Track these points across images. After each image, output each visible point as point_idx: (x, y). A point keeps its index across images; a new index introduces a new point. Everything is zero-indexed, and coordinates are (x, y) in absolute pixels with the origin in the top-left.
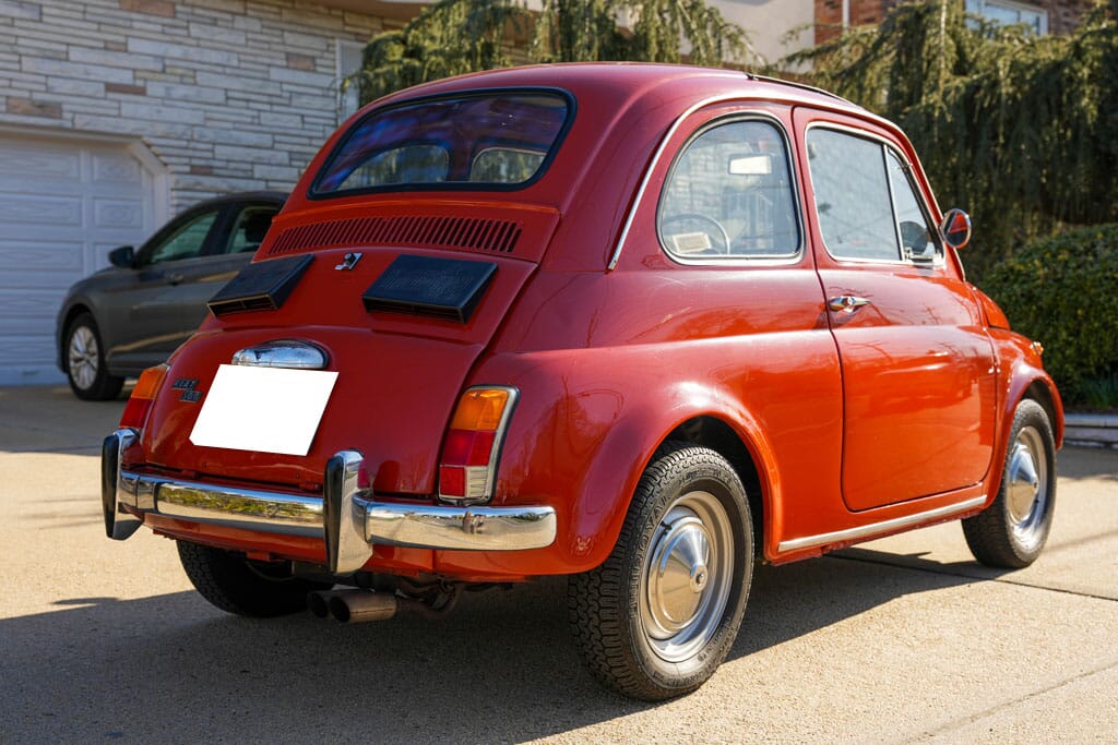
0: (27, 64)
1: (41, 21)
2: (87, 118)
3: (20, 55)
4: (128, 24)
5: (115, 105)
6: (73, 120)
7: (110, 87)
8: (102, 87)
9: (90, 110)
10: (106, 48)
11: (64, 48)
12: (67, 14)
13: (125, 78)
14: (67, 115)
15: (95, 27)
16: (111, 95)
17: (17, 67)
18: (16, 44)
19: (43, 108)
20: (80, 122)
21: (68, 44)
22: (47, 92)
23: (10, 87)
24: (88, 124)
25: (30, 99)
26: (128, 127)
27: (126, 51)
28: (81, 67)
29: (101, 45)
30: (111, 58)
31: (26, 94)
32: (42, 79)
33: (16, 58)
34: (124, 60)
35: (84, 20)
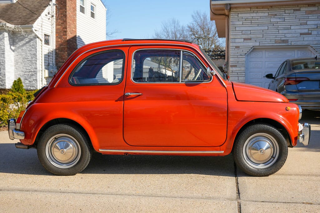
0: (280, 32)
1: (284, 21)
2: (295, 42)
3: (279, 30)
4: (308, 18)
5: (303, 38)
6: (291, 43)
7: (301, 34)
8: (299, 34)
9: (296, 40)
10: (301, 25)
11: (290, 26)
12: (291, 18)
13: (306, 31)
14: (289, 42)
15: (298, 20)
16: (301, 36)
17: (278, 33)
18: (278, 28)
19: (283, 41)
20: (293, 43)
21: (291, 25)
22: (285, 37)
23: (276, 37)
24: (295, 44)
25: (281, 40)
26: (306, 43)
27: (307, 24)
28: (294, 30)
29: (300, 24)
30: (302, 27)
31: (280, 39)
32: (284, 34)
33: (278, 31)
34: (306, 27)
35: (296, 19)
